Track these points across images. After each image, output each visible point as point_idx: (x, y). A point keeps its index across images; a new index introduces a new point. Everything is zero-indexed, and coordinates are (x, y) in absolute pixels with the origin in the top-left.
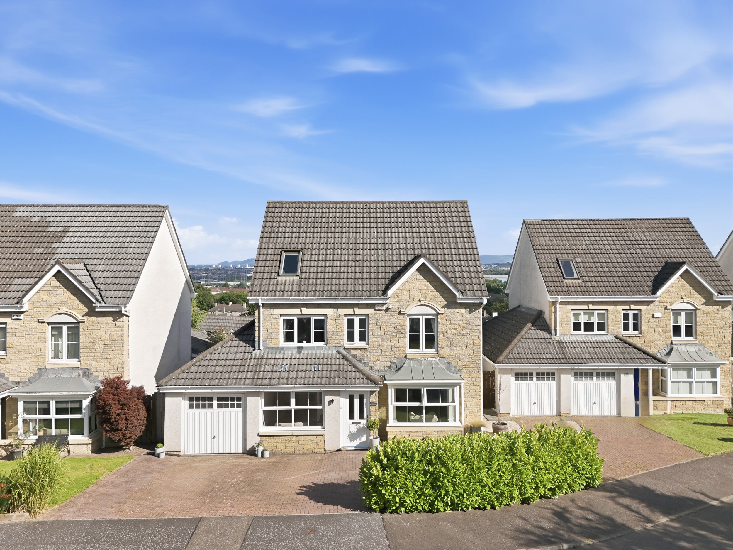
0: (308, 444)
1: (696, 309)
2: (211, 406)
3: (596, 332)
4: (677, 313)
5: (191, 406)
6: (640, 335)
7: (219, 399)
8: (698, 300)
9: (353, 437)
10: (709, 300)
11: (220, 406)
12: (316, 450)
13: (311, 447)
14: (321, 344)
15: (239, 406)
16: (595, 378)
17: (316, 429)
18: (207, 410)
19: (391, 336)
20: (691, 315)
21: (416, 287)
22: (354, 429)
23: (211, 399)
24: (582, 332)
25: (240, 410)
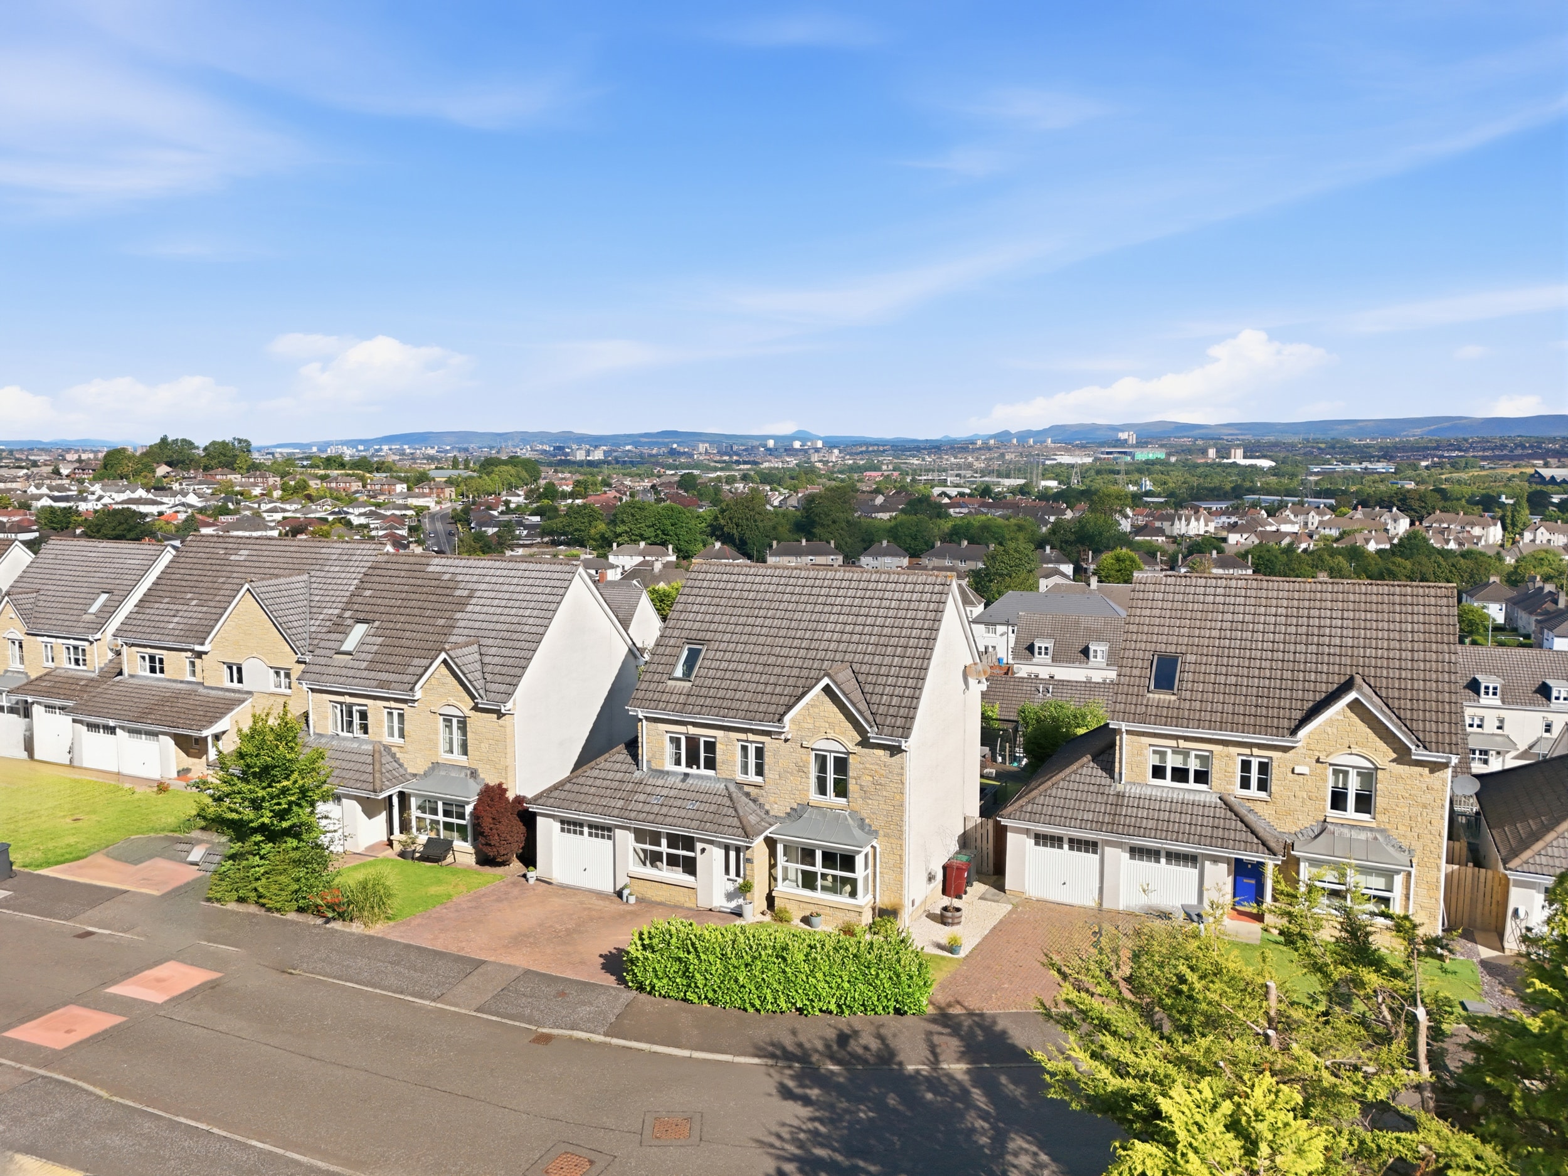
0: (681, 897)
1: (1377, 769)
2: (581, 833)
3: (1192, 785)
4: (1340, 772)
5: (563, 830)
6: (1268, 799)
7: (590, 827)
9: (730, 897)
11: (590, 834)
12: (686, 905)
13: (682, 900)
14: (711, 773)
15: (609, 838)
16: (1163, 860)
17: (687, 879)
18: (578, 836)
19: (792, 774)
20: (1368, 777)
21: (822, 714)
22: (731, 887)
23: (581, 825)
24: (1168, 782)
25: (611, 842)
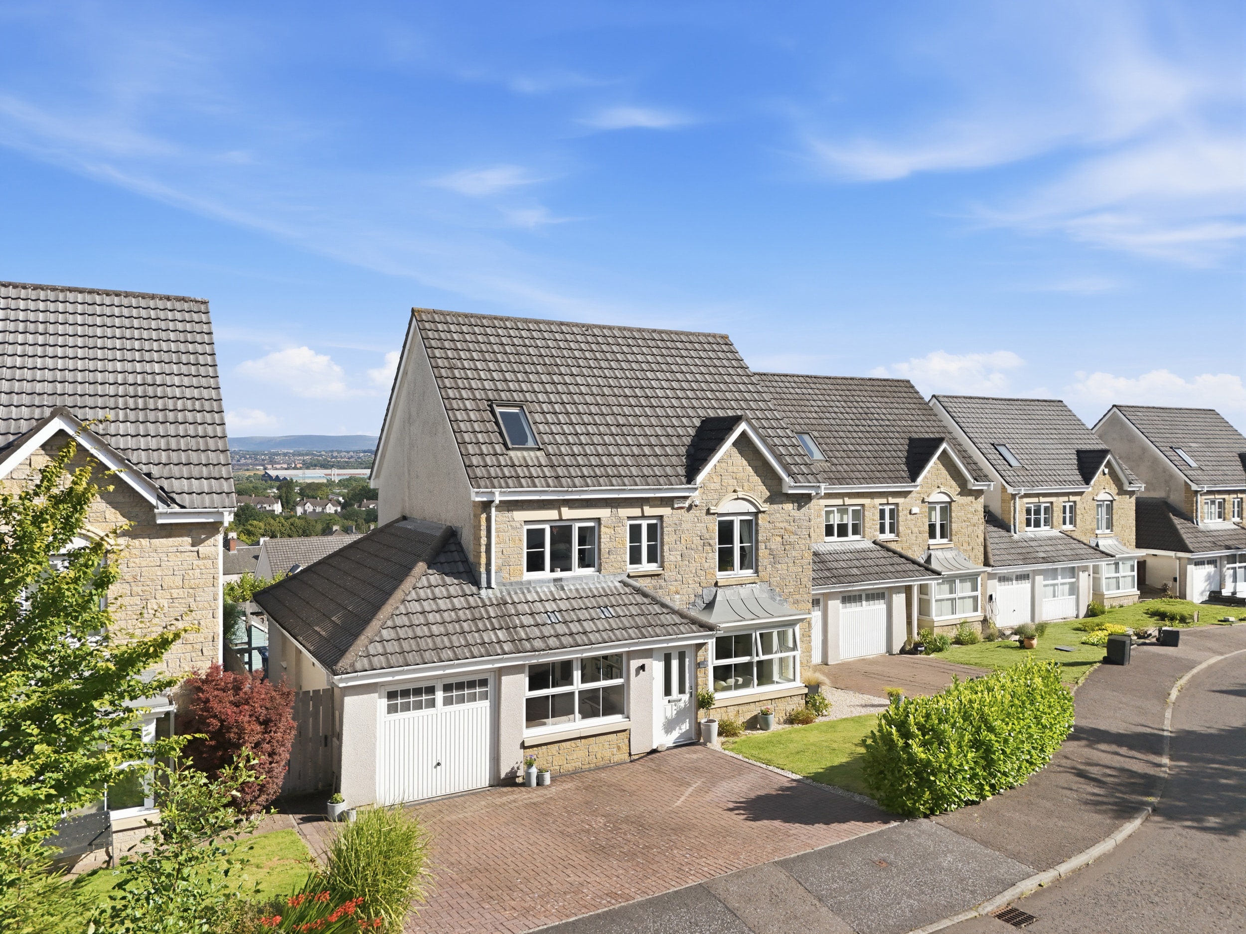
0: (605, 750)
1: (953, 501)
2: (432, 704)
3: (851, 537)
4: (932, 506)
6: (896, 538)
7: (447, 688)
8: (953, 488)
9: (669, 726)
10: (965, 491)
11: (448, 702)
12: (616, 758)
13: (607, 754)
14: (589, 571)
15: (484, 696)
16: (864, 603)
18: (425, 712)
19: (696, 550)
20: (946, 509)
21: (730, 469)
22: (671, 711)
23: (431, 690)
24: (835, 538)
25: (486, 704)
